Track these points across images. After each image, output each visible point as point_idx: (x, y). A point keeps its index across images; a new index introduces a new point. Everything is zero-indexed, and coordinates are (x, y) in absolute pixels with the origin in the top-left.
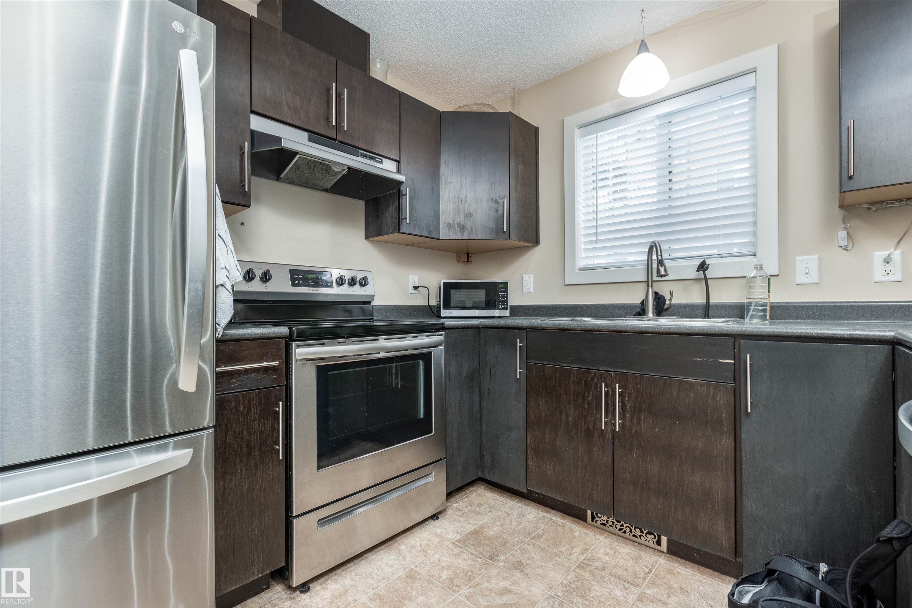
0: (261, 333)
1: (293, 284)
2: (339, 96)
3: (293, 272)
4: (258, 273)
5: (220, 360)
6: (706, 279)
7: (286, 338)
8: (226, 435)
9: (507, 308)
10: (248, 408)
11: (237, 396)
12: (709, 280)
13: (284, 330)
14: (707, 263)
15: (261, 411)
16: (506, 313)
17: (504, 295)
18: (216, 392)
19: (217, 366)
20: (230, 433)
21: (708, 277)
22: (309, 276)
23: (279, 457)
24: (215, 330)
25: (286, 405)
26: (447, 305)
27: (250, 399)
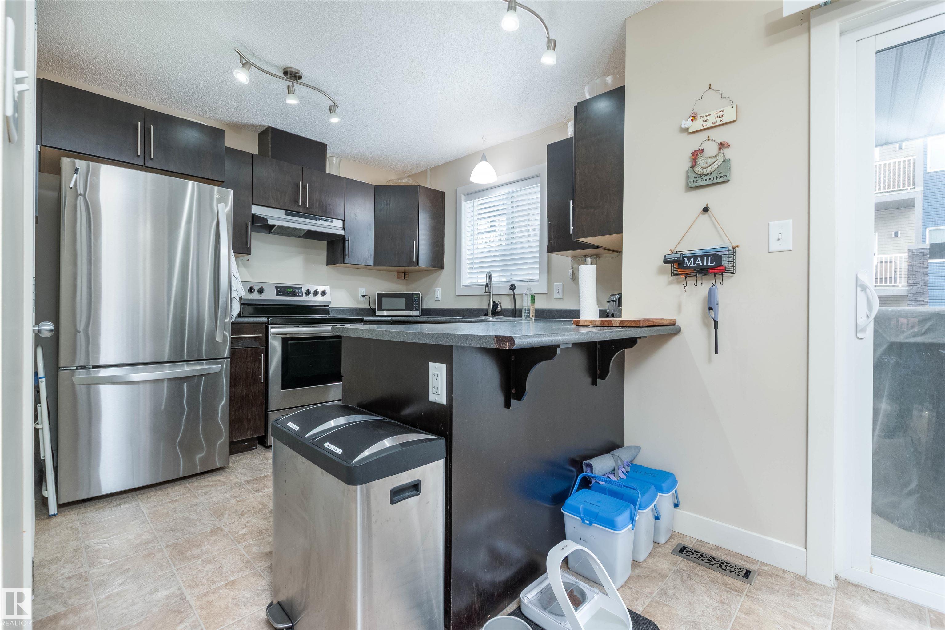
0: (253, 321)
1: (278, 295)
2: (304, 188)
3: (277, 288)
4: (256, 288)
5: (233, 332)
6: (514, 294)
7: (266, 323)
8: (236, 367)
9: (418, 310)
10: (246, 356)
11: (241, 350)
12: (515, 295)
13: (265, 319)
14: (515, 285)
15: (253, 358)
16: (418, 313)
17: (417, 302)
18: (231, 347)
19: (232, 335)
20: (238, 367)
21: (515, 293)
22: (287, 290)
23: (261, 381)
24: (231, 318)
25: (266, 355)
26: (380, 308)
27: (247, 352)
